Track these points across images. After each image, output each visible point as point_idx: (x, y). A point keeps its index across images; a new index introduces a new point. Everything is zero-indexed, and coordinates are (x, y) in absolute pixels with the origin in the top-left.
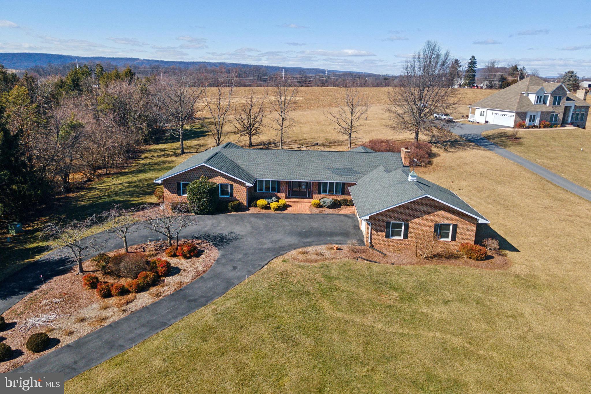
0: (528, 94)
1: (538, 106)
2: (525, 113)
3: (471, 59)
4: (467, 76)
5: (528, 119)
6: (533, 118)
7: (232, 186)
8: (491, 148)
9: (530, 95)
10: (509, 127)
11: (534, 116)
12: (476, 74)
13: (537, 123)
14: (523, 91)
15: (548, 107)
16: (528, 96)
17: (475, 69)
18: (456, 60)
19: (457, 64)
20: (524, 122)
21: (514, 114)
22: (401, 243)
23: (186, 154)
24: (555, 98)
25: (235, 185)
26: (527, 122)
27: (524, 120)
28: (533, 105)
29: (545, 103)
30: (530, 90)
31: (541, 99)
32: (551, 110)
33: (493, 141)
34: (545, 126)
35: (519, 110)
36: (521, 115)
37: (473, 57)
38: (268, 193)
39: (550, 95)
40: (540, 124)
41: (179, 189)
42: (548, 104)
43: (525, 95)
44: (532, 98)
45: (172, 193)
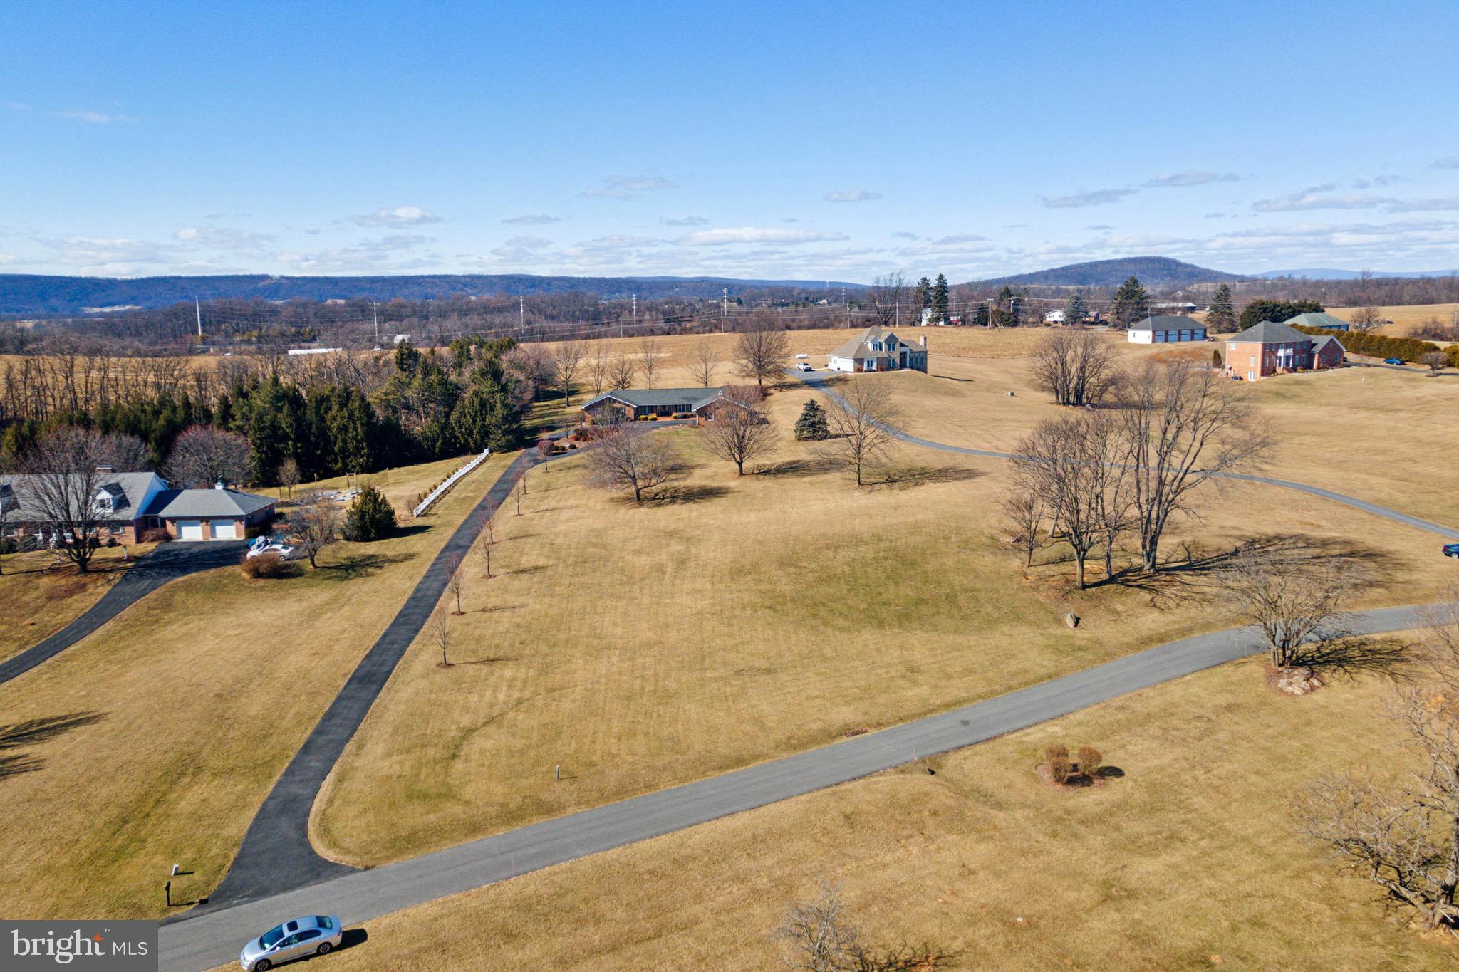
2: (863, 359)
5: (865, 364)
6: (870, 364)
10: (849, 371)
11: (872, 361)
13: (874, 367)
15: (884, 353)
16: (867, 343)
20: (863, 367)
21: (853, 360)
24: (889, 345)
26: (865, 367)
27: (862, 364)
28: (870, 352)
29: (881, 349)
31: (877, 346)
32: (886, 355)
34: (882, 370)
35: (858, 357)
36: (859, 361)
38: (645, 412)
39: (883, 343)
40: (877, 368)
42: (884, 351)
43: (865, 343)
44: (870, 346)
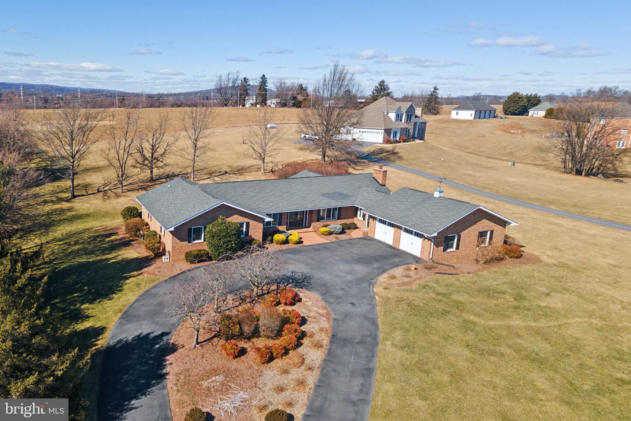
0: (388, 112)
1: (397, 123)
2: (390, 130)
3: (262, 78)
4: (259, 94)
5: (392, 135)
6: (395, 134)
7: (248, 224)
8: (386, 163)
9: (389, 113)
10: (380, 143)
11: (396, 132)
12: (267, 93)
13: (398, 139)
14: (384, 110)
15: (403, 123)
16: (388, 114)
17: (267, 87)
18: (245, 79)
19: (246, 82)
20: (390, 138)
21: (383, 131)
22: (454, 254)
23: (77, 198)
24: (408, 115)
25: (252, 222)
26: (392, 138)
27: (390, 136)
28: (393, 122)
29: (401, 121)
30: (389, 109)
31: (399, 117)
32: (406, 126)
33: (379, 156)
35: (387, 128)
36: (388, 132)
37: (264, 76)
38: (269, 227)
39: (405, 113)
40: (400, 139)
41: (190, 235)
42: (403, 121)
43: (385, 113)
44: (392, 116)
45: (182, 241)
